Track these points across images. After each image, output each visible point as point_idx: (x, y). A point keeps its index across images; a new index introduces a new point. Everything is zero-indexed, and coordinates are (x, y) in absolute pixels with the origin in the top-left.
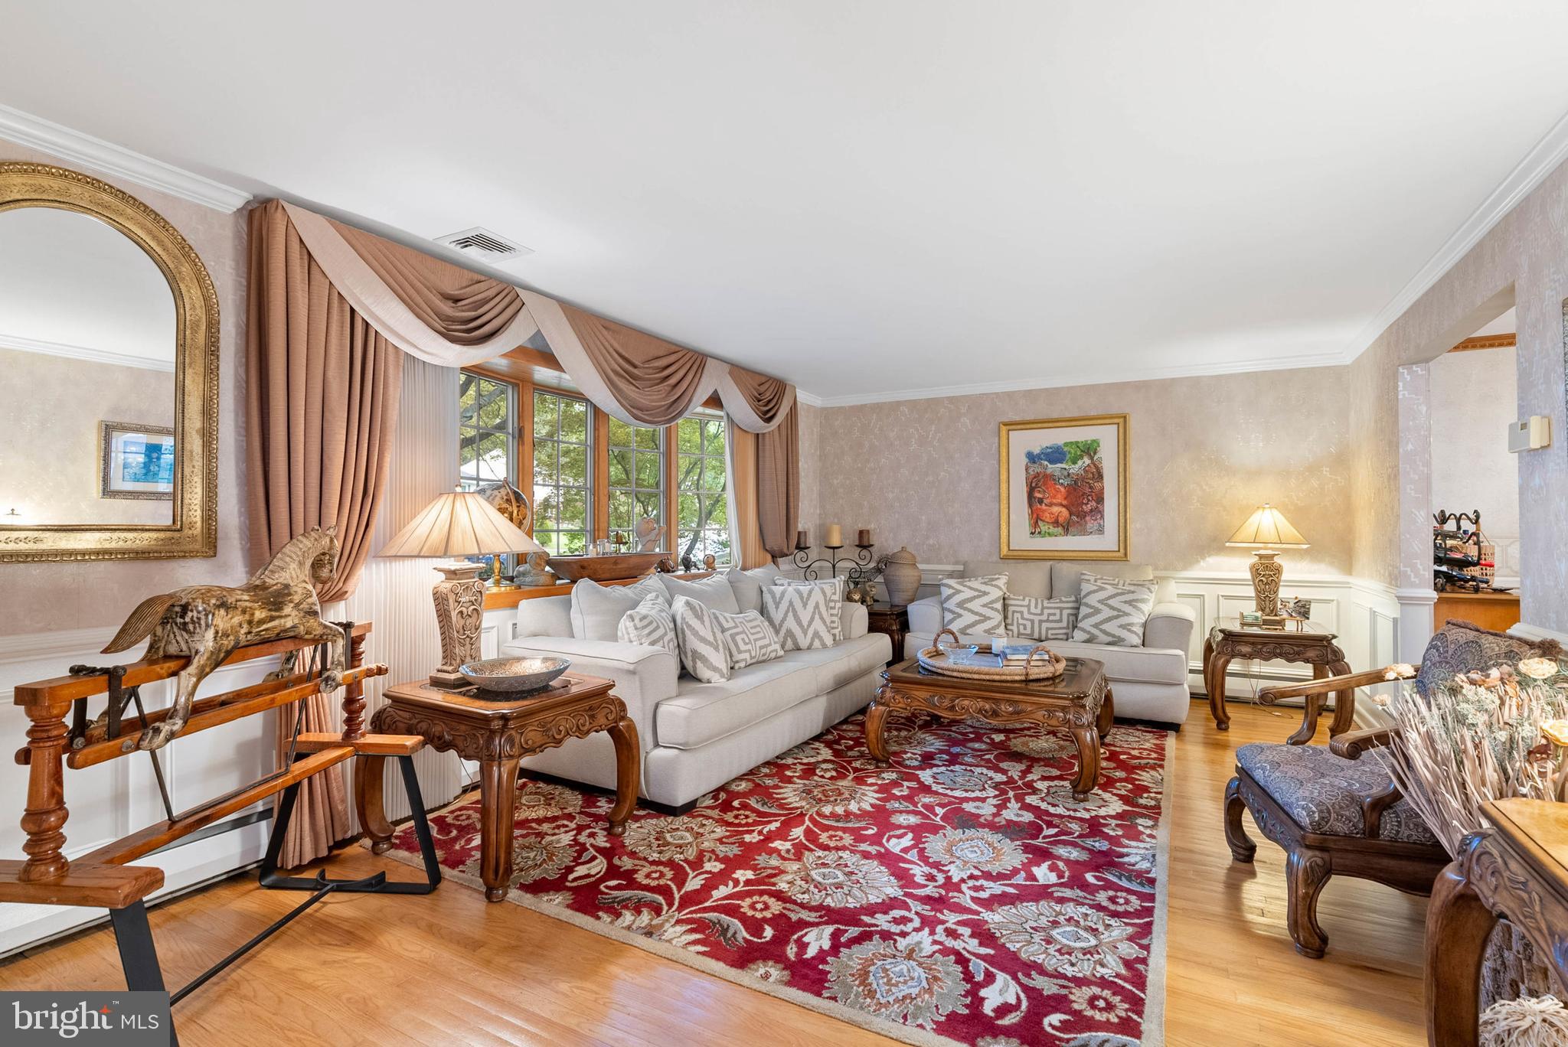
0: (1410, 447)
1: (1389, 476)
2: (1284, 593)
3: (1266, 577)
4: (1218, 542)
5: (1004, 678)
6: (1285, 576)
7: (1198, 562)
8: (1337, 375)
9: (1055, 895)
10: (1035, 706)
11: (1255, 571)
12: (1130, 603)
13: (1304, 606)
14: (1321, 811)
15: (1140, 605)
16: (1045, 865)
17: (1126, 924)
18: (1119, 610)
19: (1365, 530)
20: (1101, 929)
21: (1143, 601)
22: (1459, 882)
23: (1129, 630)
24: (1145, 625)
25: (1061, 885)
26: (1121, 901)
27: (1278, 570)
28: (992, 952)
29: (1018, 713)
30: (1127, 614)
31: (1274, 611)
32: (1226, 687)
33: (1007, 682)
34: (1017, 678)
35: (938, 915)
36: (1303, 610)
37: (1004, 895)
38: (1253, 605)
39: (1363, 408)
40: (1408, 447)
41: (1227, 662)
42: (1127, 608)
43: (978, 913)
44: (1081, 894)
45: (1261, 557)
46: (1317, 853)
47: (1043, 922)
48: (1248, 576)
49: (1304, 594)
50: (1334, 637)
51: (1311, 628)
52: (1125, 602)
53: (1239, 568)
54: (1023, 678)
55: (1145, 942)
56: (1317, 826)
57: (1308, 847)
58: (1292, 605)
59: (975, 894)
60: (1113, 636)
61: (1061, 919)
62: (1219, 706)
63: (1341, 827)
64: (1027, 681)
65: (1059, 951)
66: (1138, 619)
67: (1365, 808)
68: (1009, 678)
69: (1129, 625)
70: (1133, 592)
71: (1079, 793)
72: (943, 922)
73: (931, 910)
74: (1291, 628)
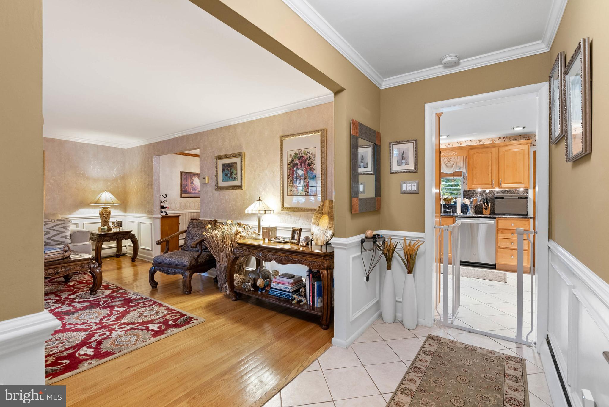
0: (156, 177)
1: (148, 185)
2: (111, 220)
3: (105, 215)
4: (84, 204)
5: (55, 259)
6: (111, 215)
8: (122, 152)
9: (131, 310)
10: (75, 266)
11: (101, 214)
12: (64, 228)
13: (120, 223)
14: (190, 261)
15: (68, 228)
16: (116, 307)
17: (155, 306)
18: (59, 231)
19: (134, 199)
20: (152, 309)
21: (69, 226)
22: (234, 257)
23: (66, 238)
24: (71, 235)
25: (128, 308)
26: (147, 304)
27: (110, 213)
28: (138, 324)
29: (68, 270)
30: (64, 232)
31: (108, 226)
32: (102, 253)
33: (55, 261)
34: (60, 258)
35: (109, 328)
36: (119, 224)
37: (118, 317)
38: (100, 224)
39: (136, 163)
41: (102, 244)
42: (63, 230)
43: (120, 322)
44: (136, 307)
45: (104, 208)
46: (190, 270)
47: (138, 315)
48: (98, 215)
49: (119, 220)
50: (132, 231)
51: (124, 228)
52: (61, 228)
53: (95, 213)
54: (62, 258)
55: (163, 306)
56: (190, 264)
57: (188, 270)
58: (116, 223)
59: (110, 321)
60: (59, 241)
61: (141, 312)
62: (99, 259)
63: (193, 263)
64: (63, 259)
65: (151, 316)
66: (68, 234)
67: (196, 258)
68: (56, 259)
69: (66, 236)
70: (64, 224)
71: (93, 292)
72: (115, 328)
73: (105, 329)
74: (115, 230)
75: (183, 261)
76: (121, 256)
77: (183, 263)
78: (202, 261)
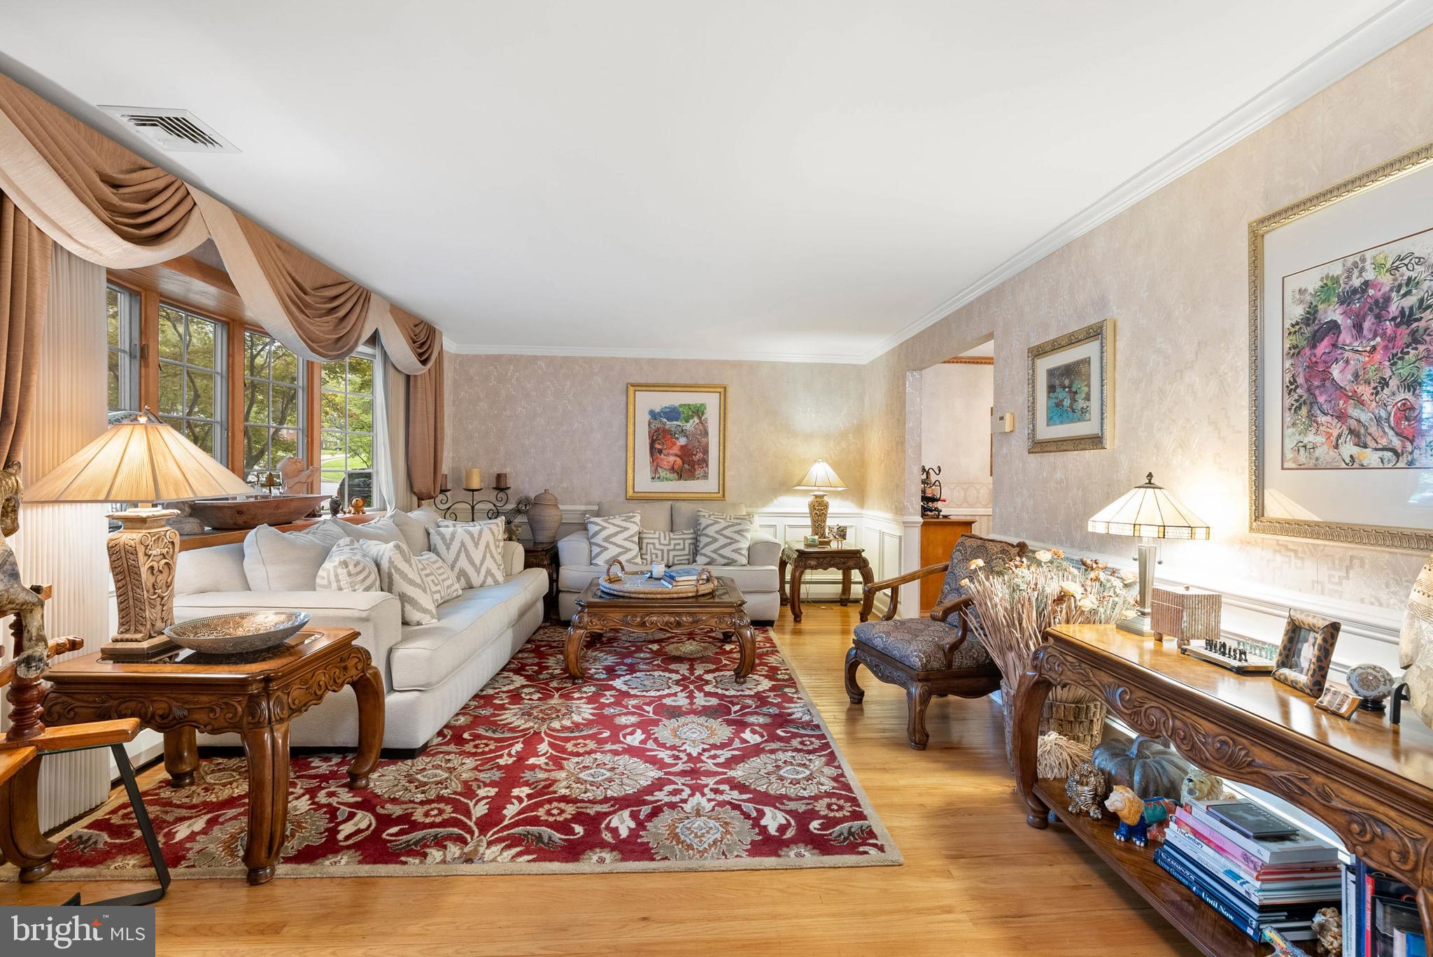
0: (911, 425)
1: (897, 443)
2: (830, 522)
3: (819, 511)
4: (785, 485)
5: (681, 595)
6: (830, 510)
7: (772, 500)
8: (858, 370)
9: (767, 748)
10: (709, 615)
11: (812, 507)
12: (738, 532)
13: (843, 531)
14: (926, 657)
15: (745, 534)
16: (748, 731)
17: (820, 756)
18: (731, 539)
19: (876, 478)
20: (807, 763)
21: (747, 530)
22: (1035, 676)
23: (740, 554)
24: (749, 549)
25: (766, 741)
26: (808, 743)
27: (826, 506)
28: (751, 796)
29: (697, 622)
30: (738, 541)
31: (823, 535)
32: (801, 591)
33: (683, 598)
34: (690, 595)
35: (698, 781)
36: (842, 533)
37: (734, 757)
38: (810, 530)
39: (878, 394)
40: (910, 425)
41: (802, 573)
42: (736, 537)
43: (725, 773)
44: (782, 744)
45: (816, 496)
46: (925, 683)
47: (770, 768)
48: (807, 510)
49: (842, 523)
50: (863, 551)
51: (849, 544)
52: (735, 532)
53: (800, 504)
54: (694, 594)
55: (836, 764)
56: (924, 666)
57: (919, 680)
58: (835, 530)
59: (715, 761)
60: (728, 558)
61: (780, 763)
62: (797, 604)
63: (936, 665)
64: (696, 597)
65: (791, 783)
66: (744, 545)
67: (946, 651)
68: (684, 595)
69: (739, 549)
70: (740, 524)
71: (740, 677)
72: (707, 786)
73: (692, 779)
74: (834, 546)
75: (909, 652)
76: (849, 604)
77: (907, 657)
78: (965, 662)
